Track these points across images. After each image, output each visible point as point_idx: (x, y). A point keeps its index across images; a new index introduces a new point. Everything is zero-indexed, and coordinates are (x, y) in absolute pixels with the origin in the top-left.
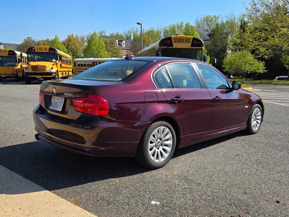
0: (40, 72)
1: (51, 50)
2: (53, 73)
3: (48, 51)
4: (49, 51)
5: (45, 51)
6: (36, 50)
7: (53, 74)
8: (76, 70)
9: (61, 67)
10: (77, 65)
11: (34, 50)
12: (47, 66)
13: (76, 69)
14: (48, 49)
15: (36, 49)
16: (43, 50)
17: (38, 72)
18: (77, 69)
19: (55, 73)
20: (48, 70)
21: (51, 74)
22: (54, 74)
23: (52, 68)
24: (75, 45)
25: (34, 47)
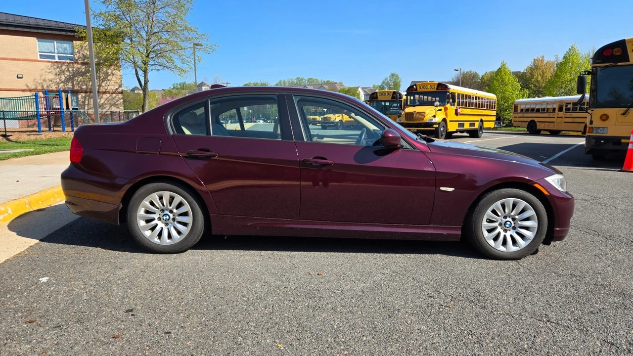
0: (416, 122)
1: (440, 88)
2: (435, 123)
3: (435, 89)
4: (437, 89)
5: (432, 90)
6: (418, 90)
7: (434, 126)
8: (516, 119)
9: (457, 113)
10: (519, 111)
11: (416, 89)
12: (427, 112)
13: (516, 117)
14: (436, 87)
15: (418, 88)
16: (429, 88)
17: (412, 122)
18: (519, 117)
19: (439, 124)
20: (427, 119)
21: (430, 125)
22: (437, 126)
23: (434, 116)
24: (545, 75)
25: (415, 85)
